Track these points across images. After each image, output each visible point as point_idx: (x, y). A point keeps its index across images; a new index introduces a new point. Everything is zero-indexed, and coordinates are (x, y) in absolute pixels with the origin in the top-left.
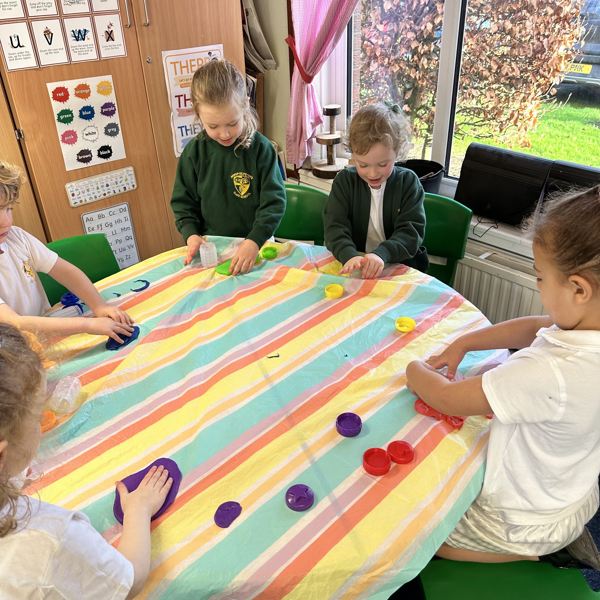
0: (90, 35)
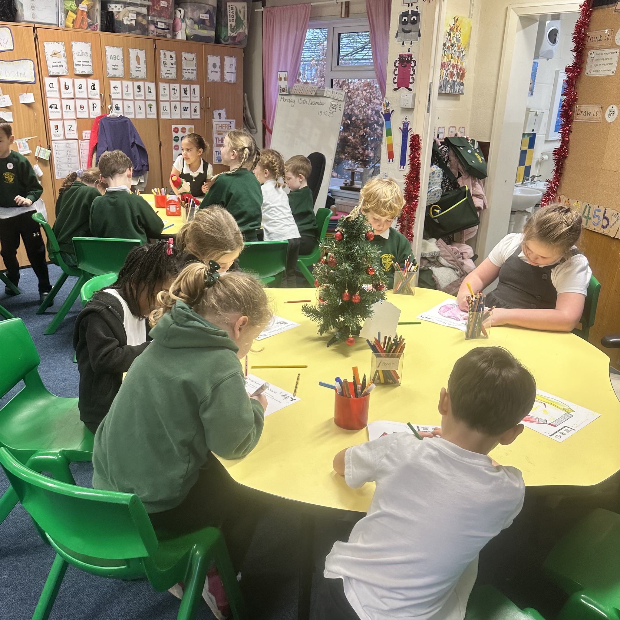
0: (189, 109)
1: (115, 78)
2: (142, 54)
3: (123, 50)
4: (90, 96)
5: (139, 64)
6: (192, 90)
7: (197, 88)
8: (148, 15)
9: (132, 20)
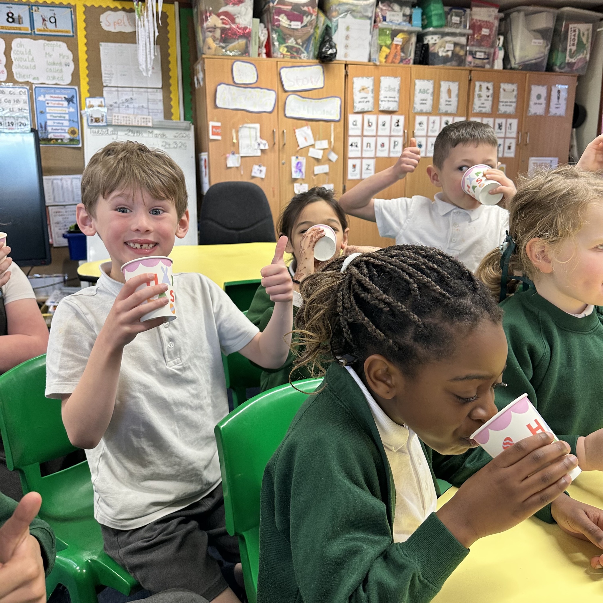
0: (502, 147)
1: (421, 113)
2: (454, 87)
3: (434, 84)
4: (393, 134)
5: (450, 97)
6: (508, 125)
7: (515, 122)
8: (467, 45)
9: (448, 51)
